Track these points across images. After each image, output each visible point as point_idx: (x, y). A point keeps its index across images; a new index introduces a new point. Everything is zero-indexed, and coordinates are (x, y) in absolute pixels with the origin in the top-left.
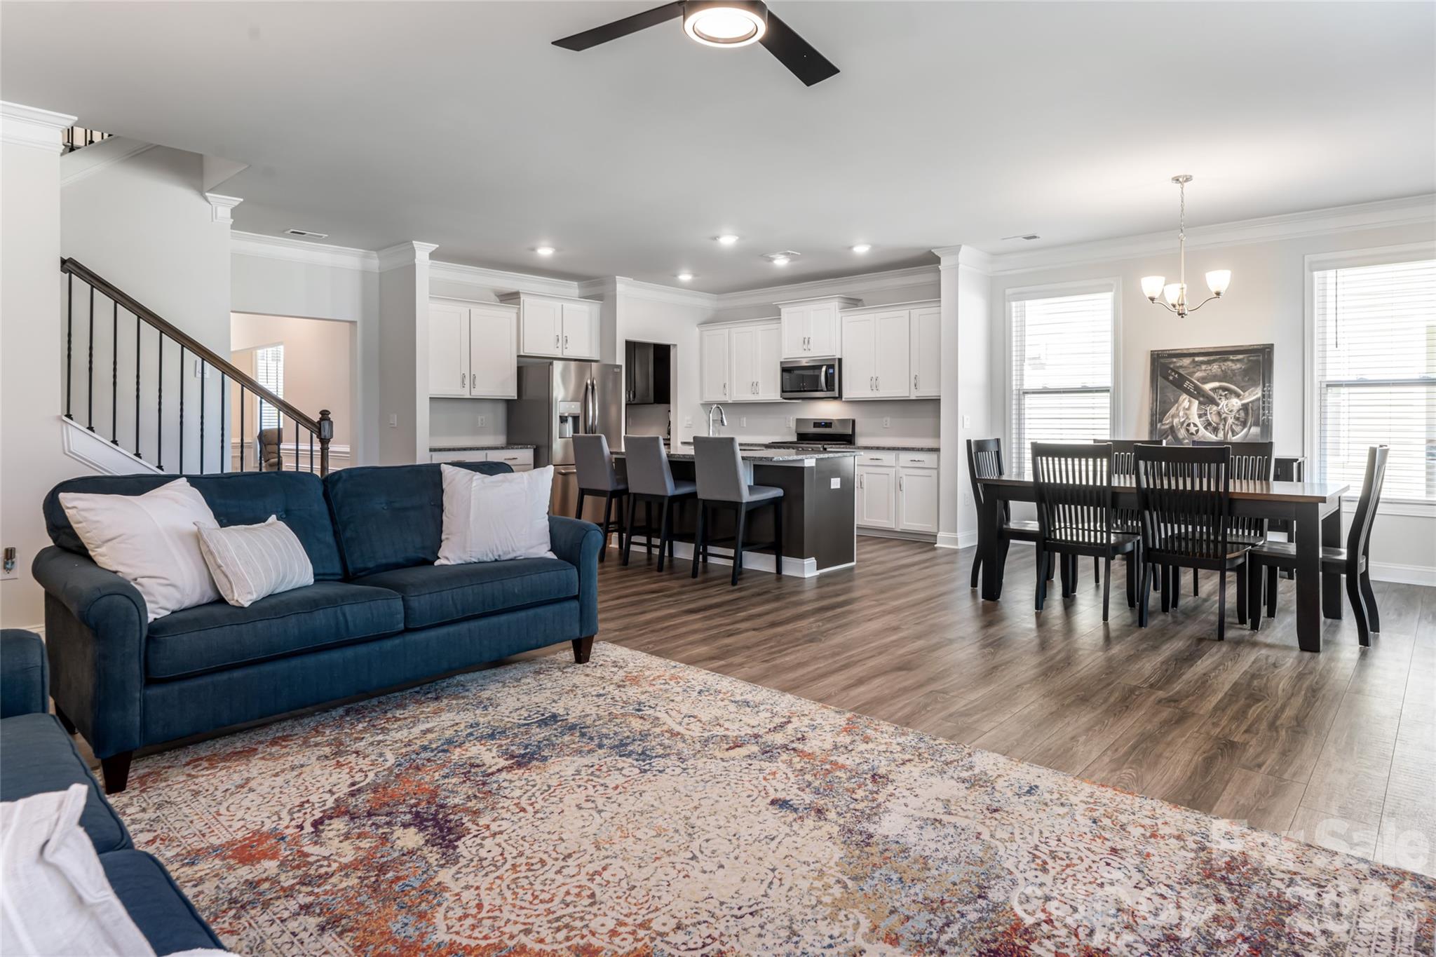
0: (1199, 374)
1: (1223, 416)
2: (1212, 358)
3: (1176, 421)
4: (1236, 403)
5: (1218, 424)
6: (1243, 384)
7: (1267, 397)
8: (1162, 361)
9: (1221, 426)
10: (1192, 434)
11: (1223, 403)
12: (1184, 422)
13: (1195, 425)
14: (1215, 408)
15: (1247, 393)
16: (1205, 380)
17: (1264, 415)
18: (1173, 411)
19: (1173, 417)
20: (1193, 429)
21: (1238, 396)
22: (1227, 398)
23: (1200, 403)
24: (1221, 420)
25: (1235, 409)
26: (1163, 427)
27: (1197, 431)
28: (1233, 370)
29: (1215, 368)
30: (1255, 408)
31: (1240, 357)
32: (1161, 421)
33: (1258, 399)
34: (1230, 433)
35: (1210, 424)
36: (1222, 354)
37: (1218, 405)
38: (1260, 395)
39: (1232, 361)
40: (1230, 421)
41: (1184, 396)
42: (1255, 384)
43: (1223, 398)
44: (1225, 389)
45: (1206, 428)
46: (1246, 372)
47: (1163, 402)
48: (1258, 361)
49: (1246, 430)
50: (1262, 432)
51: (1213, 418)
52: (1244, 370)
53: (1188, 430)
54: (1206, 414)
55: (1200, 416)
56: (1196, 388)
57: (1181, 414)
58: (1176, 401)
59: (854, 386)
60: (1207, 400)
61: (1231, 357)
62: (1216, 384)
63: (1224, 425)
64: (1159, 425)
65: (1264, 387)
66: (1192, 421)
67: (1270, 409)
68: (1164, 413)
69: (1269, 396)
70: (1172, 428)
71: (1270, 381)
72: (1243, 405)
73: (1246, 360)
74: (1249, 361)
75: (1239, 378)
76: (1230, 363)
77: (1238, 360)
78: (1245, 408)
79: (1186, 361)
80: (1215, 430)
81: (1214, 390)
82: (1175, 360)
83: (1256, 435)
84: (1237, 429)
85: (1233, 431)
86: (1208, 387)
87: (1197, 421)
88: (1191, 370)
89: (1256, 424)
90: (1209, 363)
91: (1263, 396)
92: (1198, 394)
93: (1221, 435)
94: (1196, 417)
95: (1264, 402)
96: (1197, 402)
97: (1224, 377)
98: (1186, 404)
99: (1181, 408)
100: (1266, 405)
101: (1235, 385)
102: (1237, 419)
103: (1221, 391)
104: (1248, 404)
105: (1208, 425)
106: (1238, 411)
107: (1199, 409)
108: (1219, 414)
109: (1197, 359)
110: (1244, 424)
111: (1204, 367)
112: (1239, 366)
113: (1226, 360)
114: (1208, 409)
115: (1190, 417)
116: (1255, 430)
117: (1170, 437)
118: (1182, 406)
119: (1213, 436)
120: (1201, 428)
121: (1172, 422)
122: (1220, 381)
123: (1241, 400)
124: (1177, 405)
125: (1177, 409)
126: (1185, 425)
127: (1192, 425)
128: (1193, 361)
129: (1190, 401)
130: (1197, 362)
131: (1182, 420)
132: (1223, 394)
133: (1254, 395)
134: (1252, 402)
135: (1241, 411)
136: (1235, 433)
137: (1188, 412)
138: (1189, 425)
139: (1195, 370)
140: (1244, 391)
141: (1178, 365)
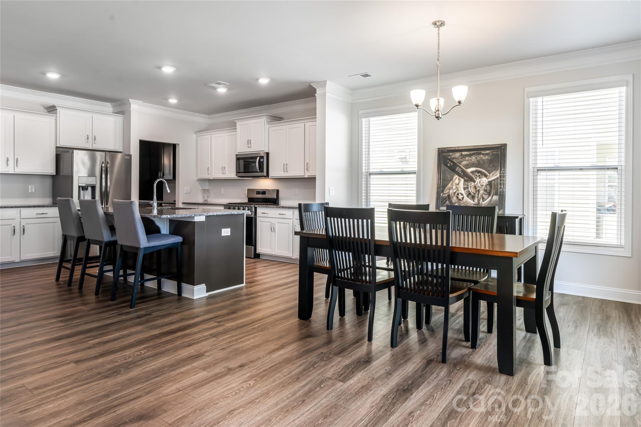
0: (464, 163)
1: (478, 188)
2: (472, 152)
3: (451, 191)
4: (485, 181)
5: (474, 194)
6: (489, 169)
7: (502, 177)
8: (444, 154)
9: (476, 195)
10: (460, 200)
11: (478, 180)
12: (455, 192)
13: (462, 194)
14: (473, 184)
15: (491, 175)
16: (468, 166)
17: (500, 188)
18: (449, 185)
19: (449, 189)
20: (460, 197)
21: (486, 176)
22: (480, 178)
23: (465, 181)
24: (476, 191)
25: (485, 184)
26: (444, 195)
27: (463, 198)
28: (483, 160)
29: (473, 158)
30: (496, 184)
31: (488, 152)
32: (443, 192)
33: (497, 178)
34: (481, 200)
35: (470, 194)
36: (477, 150)
37: (475, 182)
38: (498, 175)
39: (483, 154)
40: (481, 192)
41: (456, 176)
42: (496, 169)
43: (478, 178)
44: (479, 172)
45: (468, 196)
46: (491, 161)
47: (444, 180)
48: (497, 154)
49: (490, 198)
50: (499, 198)
51: (472, 190)
53: (458, 197)
54: (468, 188)
55: (465, 189)
56: (463, 171)
57: (454, 187)
58: (451, 179)
59: (276, 170)
60: (469, 179)
61: (483, 152)
62: (473, 169)
63: (478, 195)
64: (441, 194)
65: (501, 170)
66: (460, 192)
67: (504, 184)
68: (444, 187)
69: (504, 176)
70: (449, 196)
71: (505, 167)
72: (489, 182)
73: (491, 154)
74: (494, 154)
75: (487, 165)
76: (482, 156)
77: (486, 154)
78: (490, 183)
79: (457, 155)
80: (473, 198)
81: (473, 172)
82: (451, 154)
83: (496, 201)
84: (485, 197)
85: (483, 198)
86: (469, 170)
87: (463, 191)
88: (460, 160)
89: (496, 194)
90: (470, 155)
91: (500, 176)
92: (463, 175)
93: (476, 200)
94: (462, 189)
95: (501, 180)
96: (463, 180)
97: (478, 164)
98: (457, 181)
99: (454, 184)
100: (502, 182)
101: (484, 169)
102: (485, 190)
103: (476, 173)
104: (492, 181)
105: (469, 194)
106: (486, 186)
107: (464, 184)
108: (475, 187)
109: (463, 153)
110: (489, 194)
111: (467, 158)
112: (487, 157)
113: (480, 154)
114: (469, 184)
115: (459, 189)
116: (495, 198)
117: (448, 202)
118: (455, 183)
119: (472, 202)
120: (465, 196)
121: (449, 192)
122: (476, 167)
123: (488, 179)
124: (452, 182)
125: (452, 184)
126: (456, 194)
127: (460, 194)
128: (461, 155)
129: (459, 179)
130: (463, 155)
131: (455, 191)
132: (478, 175)
133: (495, 175)
134: (494, 180)
135: (488, 186)
136: (484, 200)
137: (458, 186)
138: (458, 194)
139: (462, 160)
140: (490, 174)
141: (453, 157)
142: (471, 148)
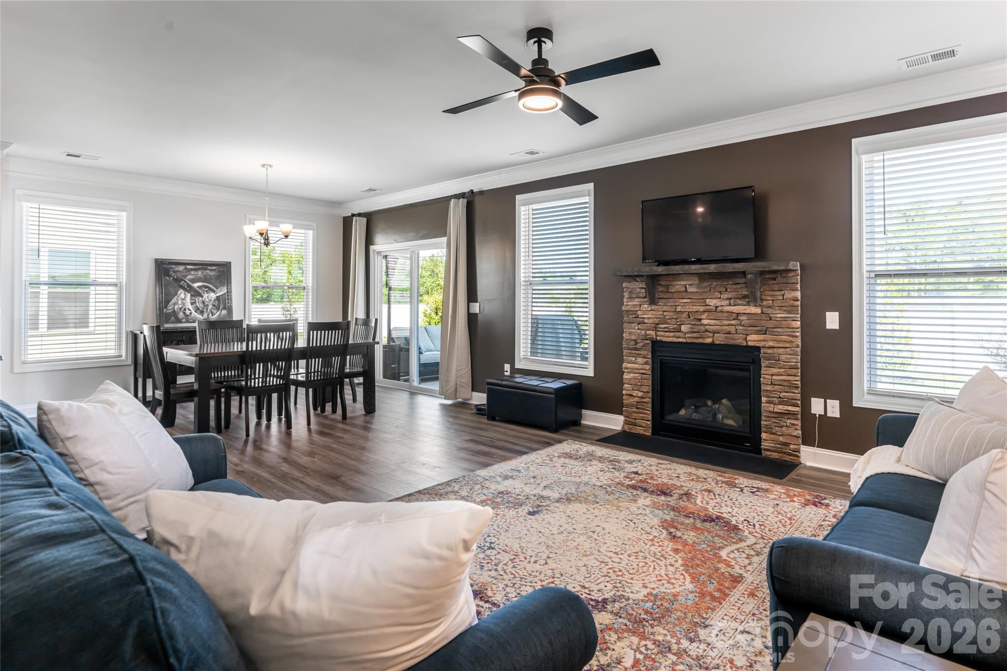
0: (189, 277)
1: (206, 303)
2: (197, 267)
3: (176, 307)
4: (213, 296)
5: (203, 309)
6: (216, 284)
7: (229, 292)
8: (165, 266)
9: (205, 310)
10: (187, 315)
11: (206, 295)
12: (181, 308)
13: (189, 310)
14: (201, 299)
15: (219, 290)
16: (194, 281)
17: (228, 303)
18: (174, 301)
19: (175, 304)
20: (188, 312)
21: (214, 291)
22: (207, 293)
23: (191, 295)
24: (205, 306)
25: (213, 299)
26: (168, 311)
27: (191, 314)
28: (210, 276)
29: (200, 273)
30: (223, 299)
31: (214, 268)
32: (166, 307)
33: (225, 294)
34: (210, 314)
36: (203, 265)
37: (202, 297)
38: (225, 291)
39: (209, 270)
40: (210, 307)
41: (181, 291)
42: (223, 285)
43: (205, 293)
44: (206, 287)
45: (196, 311)
46: (218, 277)
47: (167, 294)
48: (223, 271)
49: (219, 312)
50: (228, 312)
51: (200, 305)
52: (217, 276)
53: (184, 313)
54: (195, 303)
55: (192, 304)
56: (189, 286)
57: (180, 302)
58: (176, 294)
60: (196, 294)
61: (209, 268)
62: (200, 284)
63: (207, 309)
64: (165, 310)
65: (228, 286)
66: (187, 307)
67: (231, 299)
68: (168, 302)
69: (231, 292)
70: (174, 311)
71: (231, 284)
72: (217, 297)
73: (217, 270)
74: (220, 271)
75: (213, 281)
76: (208, 272)
77: (213, 270)
78: (218, 298)
79: (181, 268)
80: (202, 313)
81: (199, 287)
82: (173, 266)
83: (224, 315)
84: (214, 311)
85: (212, 313)
86: (196, 285)
87: (190, 307)
88: (185, 274)
89: (224, 308)
90: (196, 270)
91: (228, 292)
92: (189, 289)
93: (205, 315)
94: (190, 304)
95: (228, 296)
96: (189, 295)
97: (205, 279)
98: (183, 296)
99: (179, 299)
101: (212, 285)
102: (214, 306)
103: (203, 288)
104: (220, 296)
105: (197, 309)
106: (214, 301)
107: (191, 299)
108: (203, 302)
109: (188, 267)
110: (218, 308)
111: (192, 272)
112: (213, 273)
113: (206, 269)
114: (197, 299)
115: (186, 304)
116: (224, 312)
117: (173, 318)
118: (181, 297)
119: (201, 317)
120: (193, 311)
121: (174, 308)
122: (203, 282)
123: (216, 294)
124: (176, 297)
125: (177, 299)
126: (183, 310)
127: (187, 310)
128: (186, 268)
129: (185, 294)
130: (188, 269)
131: (180, 306)
132: (205, 290)
133: (222, 291)
134: (221, 295)
135: (216, 301)
136: (213, 314)
137: (184, 301)
138: (185, 309)
139: (187, 274)
140: (217, 289)
141: (176, 270)
142: (196, 262)
